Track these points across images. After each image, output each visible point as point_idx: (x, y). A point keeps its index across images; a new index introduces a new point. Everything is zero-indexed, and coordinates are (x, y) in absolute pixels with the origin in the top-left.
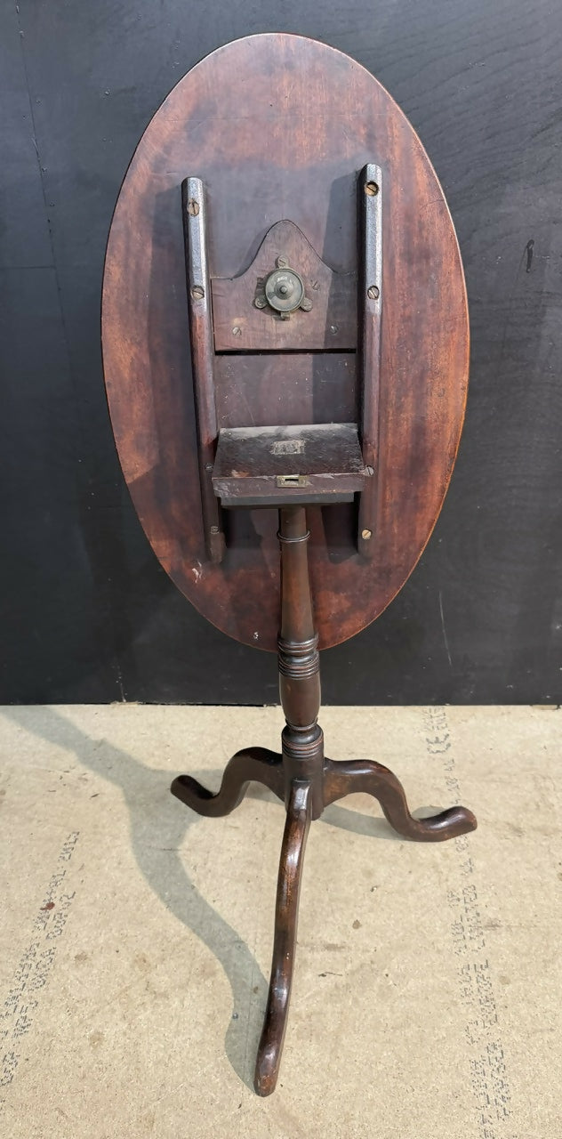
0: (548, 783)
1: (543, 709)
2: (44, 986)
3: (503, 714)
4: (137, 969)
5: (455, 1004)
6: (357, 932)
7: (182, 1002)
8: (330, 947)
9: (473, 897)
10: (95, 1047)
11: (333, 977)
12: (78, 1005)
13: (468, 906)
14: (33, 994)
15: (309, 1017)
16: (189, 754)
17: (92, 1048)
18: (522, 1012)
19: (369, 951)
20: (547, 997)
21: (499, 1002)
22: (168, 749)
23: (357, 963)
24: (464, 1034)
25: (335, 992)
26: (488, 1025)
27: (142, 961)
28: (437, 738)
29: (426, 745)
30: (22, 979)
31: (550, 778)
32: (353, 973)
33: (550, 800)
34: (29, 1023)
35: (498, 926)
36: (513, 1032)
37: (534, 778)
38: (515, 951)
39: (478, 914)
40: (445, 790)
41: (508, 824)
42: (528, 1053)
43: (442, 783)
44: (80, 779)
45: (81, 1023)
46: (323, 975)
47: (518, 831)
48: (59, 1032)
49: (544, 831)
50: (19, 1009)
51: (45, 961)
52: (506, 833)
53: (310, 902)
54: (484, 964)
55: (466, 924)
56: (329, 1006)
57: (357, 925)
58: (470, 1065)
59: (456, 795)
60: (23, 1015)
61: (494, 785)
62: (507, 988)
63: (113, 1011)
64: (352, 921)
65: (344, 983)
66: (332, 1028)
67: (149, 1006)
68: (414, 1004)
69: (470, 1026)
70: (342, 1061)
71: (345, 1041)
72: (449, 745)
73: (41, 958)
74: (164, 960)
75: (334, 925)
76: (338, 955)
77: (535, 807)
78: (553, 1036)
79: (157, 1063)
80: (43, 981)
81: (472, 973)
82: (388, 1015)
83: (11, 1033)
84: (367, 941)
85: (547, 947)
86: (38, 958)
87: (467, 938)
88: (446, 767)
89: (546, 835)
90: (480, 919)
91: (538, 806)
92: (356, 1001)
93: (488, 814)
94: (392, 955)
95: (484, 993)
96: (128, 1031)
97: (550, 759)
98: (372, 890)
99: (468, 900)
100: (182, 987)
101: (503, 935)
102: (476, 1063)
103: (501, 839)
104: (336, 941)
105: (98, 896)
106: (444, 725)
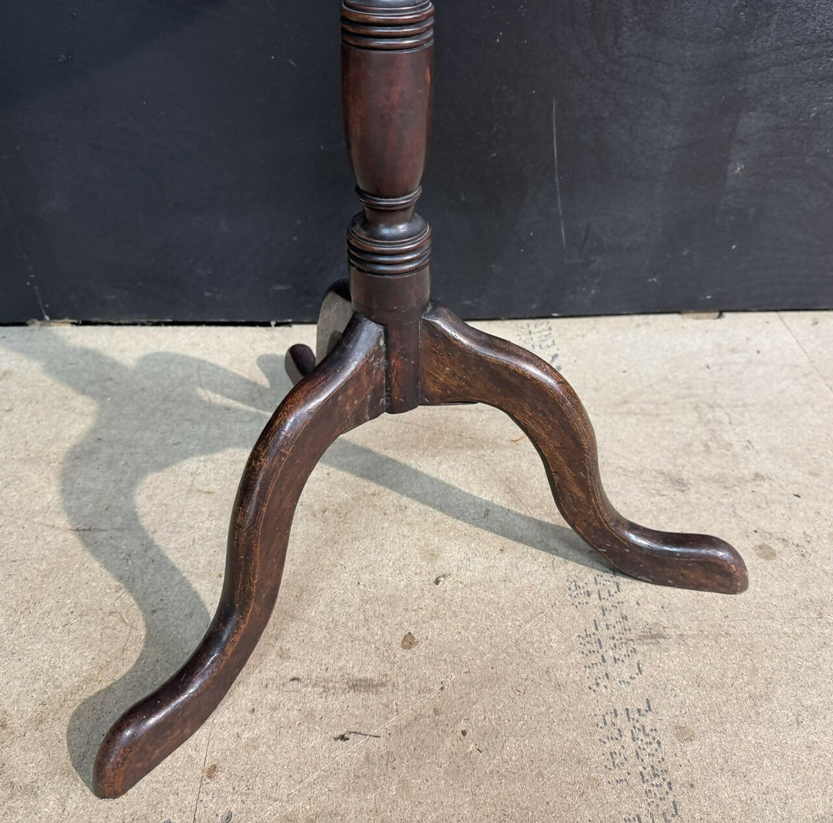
0: (719, 414)
1: (698, 318)
3: (638, 326)
5: (596, 783)
6: (408, 654)
8: (360, 685)
9: (613, 590)
11: (361, 740)
13: (607, 604)
16: (143, 389)
18: (723, 795)
19: (430, 690)
20: (766, 762)
21: (678, 775)
22: (109, 384)
23: (407, 713)
25: (365, 770)
31: (720, 406)
32: (399, 730)
33: (726, 437)
35: (662, 636)
37: (696, 408)
38: (698, 681)
39: (625, 618)
41: (661, 474)
46: (343, 738)
47: (679, 483)
49: (721, 481)
52: (659, 486)
53: (326, 606)
54: (643, 707)
55: (604, 634)
56: (353, 798)
57: (408, 642)
61: (632, 420)
62: (689, 748)
64: (400, 634)
65: (383, 750)
68: (517, 787)
74: (41, 722)
75: (368, 643)
76: (373, 699)
77: (702, 448)
81: (621, 721)
84: (427, 671)
85: (755, 671)
87: (610, 661)
89: (726, 488)
90: (629, 623)
91: (707, 446)
92: (404, 786)
93: (627, 459)
94: (473, 696)
95: (647, 759)
97: (717, 382)
98: (437, 582)
99: (604, 594)
101: (673, 653)
103: (653, 495)
104: (370, 673)
106: (549, 342)
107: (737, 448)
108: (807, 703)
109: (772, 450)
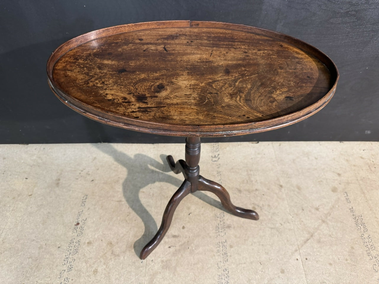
0: (252, 173)
1: (253, 143)
2: (77, 253)
3: (239, 145)
4: (109, 246)
5: (214, 255)
6: (183, 230)
7: (124, 258)
8: (174, 236)
9: (223, 216)
10: (95, 275)
12: (89, 260)
13: (221, 220)
14: (73, 257)
15: (166, 261)
17: (94, 275)
18: (236, 258)
19: (187, 238)
20: (244, 252)
21: (229, 254)
23: (183, 242)
24: (216, 266)
25: (175, 252)
26: (224, 262)
27: (110, 244)
28: (215, 156)
29: (211, 158)
30: (69, 251)
31: (252, 171)
32: (181, 245)
33: (252, 179)
34: (72, 266)
35: (230, 227)
36: (232, 265)
37: (247, 171)
38: (235, 236)
39: (224, 223)
40: (216, 176)
41: (237, 188)
42: (236, 272)
43: (215, 173)
44: (87, 174)
45: (90, 266)
47: (240, 191)
48: (83, 269)
49: (249, 191)
50: (69, 262)
51: (77, 245)
52: (236, 192)
54: (225, 241)
55: (220, 226)
56: (173, 257)
57: (183, 228)
58: (217, 276)
59: (220, 178)
60: (70, 264)
61: (233, 174)
62: (232, 249)
63: (101, 262)
64: (182, 226)
65: (178, 249)
66: (174, 265)
67: (113, 259)
68: (201, 256)
69: (219, 263)
70: (177, 276)
71: (178, 269)
72: (219, 158)
73: (76, 244)
74: (118, 243)
75: (176, 228)
76: (177, 239)
78: (245, 265)
79: (116, 279)
80: (77, 251)
81: (221, 244)
82: (192, 260)
83: (66, 271)
84: (187, 234)
85: (246, 234)
86: (75, 244)
87: (220, 231)
88: (217, 167)
89: (249, 193)
91: (247, 181)
92: (182, 255)
93: (230, 185)
94: (195, 239)
96: (106, 268)
97: (253, 163)
98: (189, 214)
99: (221, 218)
100: (124, 252)
101: (232, 230)
102: (220, 275)
103: (234, 194)
104: (176, 234)
105: (95, 219)
106: (218, 150)
107: (254, 182)
108: (254, 241)
109: (261, 183)
